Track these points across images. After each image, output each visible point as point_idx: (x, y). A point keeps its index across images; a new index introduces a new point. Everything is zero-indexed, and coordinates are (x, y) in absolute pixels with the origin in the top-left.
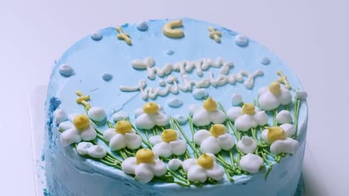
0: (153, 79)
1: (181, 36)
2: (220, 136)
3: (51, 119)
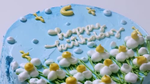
0: (63, 40)
1: (72, 15)
2: (110, 65)
3: (8, 69)
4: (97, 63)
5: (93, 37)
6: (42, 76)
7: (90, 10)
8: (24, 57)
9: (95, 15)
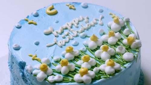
3: (23, 73)
5: (82, 29)
7: (70, 6)
8: (34, 59)
9: (75, 9)
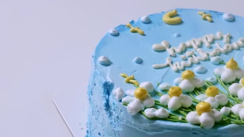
0: (175, 56)
1: (180, 23)
3: (108, 101)
4: (230, 84)
5: (216, 50)
6: (159, 105)
7: (204, 15)
8: (128, 82)
9: (212, 22)
